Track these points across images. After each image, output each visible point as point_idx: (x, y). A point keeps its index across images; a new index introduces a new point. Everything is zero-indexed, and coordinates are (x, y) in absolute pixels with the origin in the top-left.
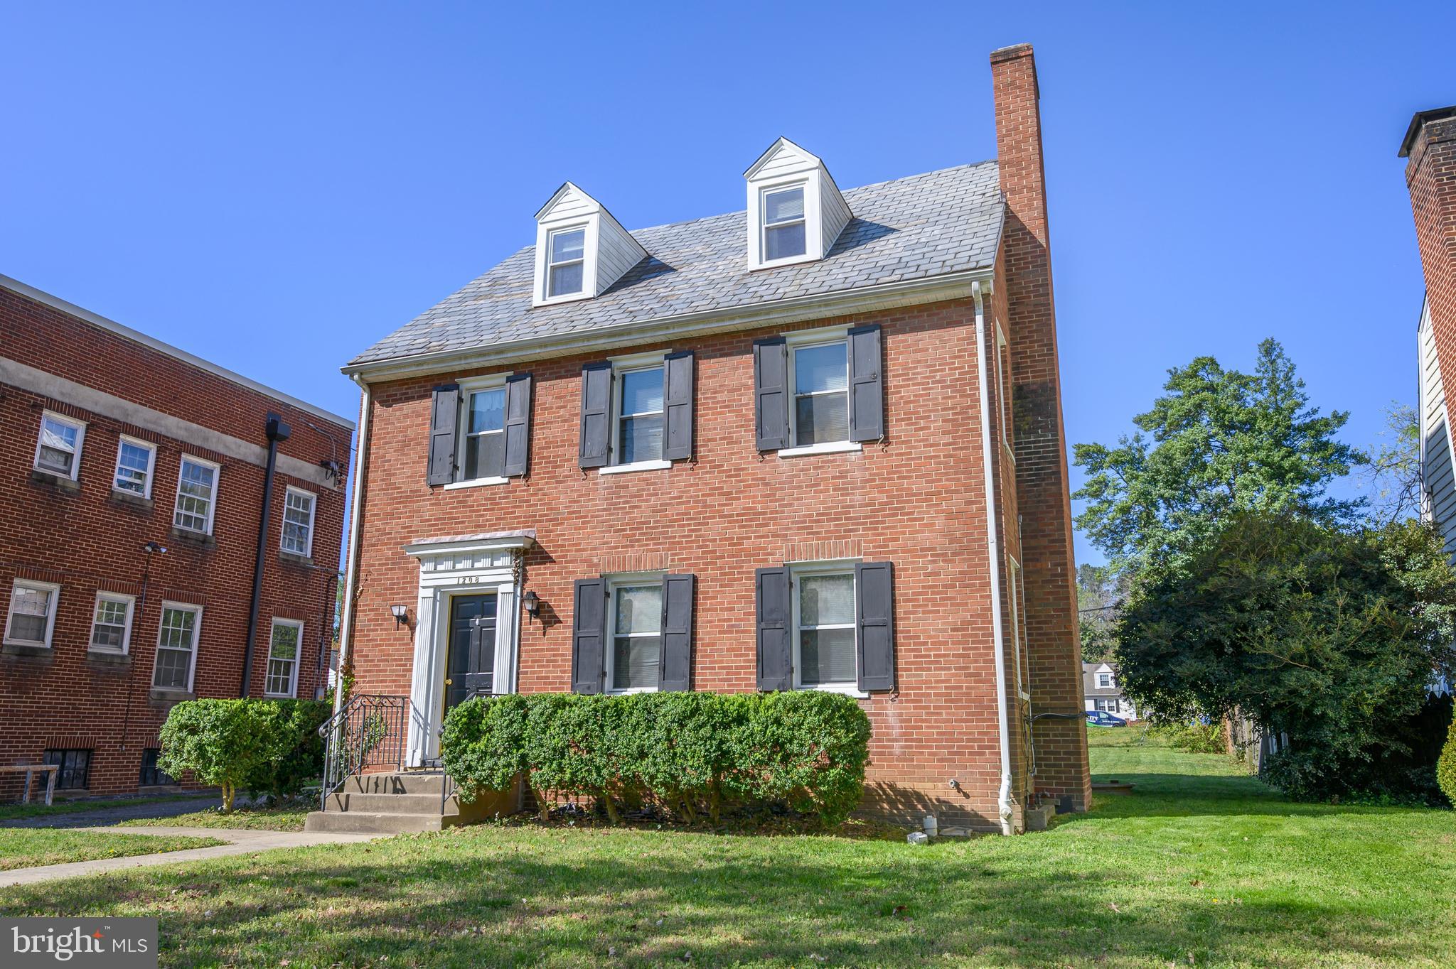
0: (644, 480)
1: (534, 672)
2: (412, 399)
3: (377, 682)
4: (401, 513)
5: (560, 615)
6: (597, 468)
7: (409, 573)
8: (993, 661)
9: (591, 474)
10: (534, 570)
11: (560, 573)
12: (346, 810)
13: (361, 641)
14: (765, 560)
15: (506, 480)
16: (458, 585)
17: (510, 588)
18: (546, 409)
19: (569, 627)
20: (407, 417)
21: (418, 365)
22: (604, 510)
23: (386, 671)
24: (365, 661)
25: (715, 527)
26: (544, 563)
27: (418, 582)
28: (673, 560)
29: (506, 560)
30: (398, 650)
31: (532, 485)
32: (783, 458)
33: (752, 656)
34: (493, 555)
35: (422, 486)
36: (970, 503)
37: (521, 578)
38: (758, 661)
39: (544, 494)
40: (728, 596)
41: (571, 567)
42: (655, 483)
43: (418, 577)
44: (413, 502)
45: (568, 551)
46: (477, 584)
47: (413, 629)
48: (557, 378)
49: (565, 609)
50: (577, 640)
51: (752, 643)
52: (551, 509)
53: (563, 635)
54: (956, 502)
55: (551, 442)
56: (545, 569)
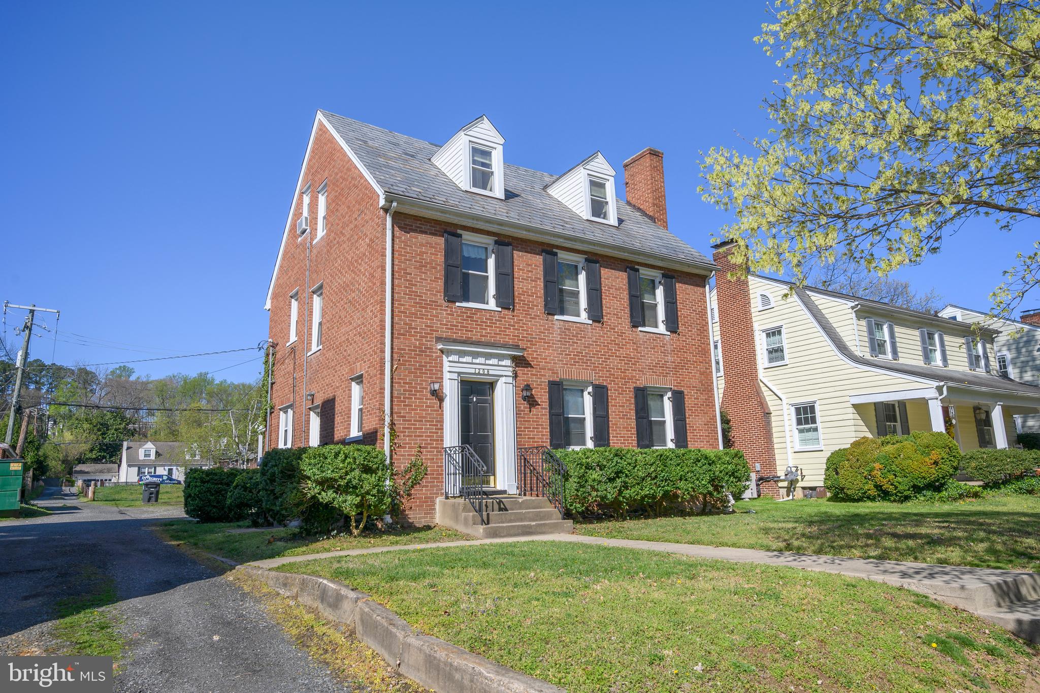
0: (578, 328)
1: (526, 435)
2: (425, 233)
3: (415, 436)
4: (424, 315)
5: (539, 401)
6: (554, 315)
7: (434, 360)
8: (718, 439)
9: (550, 317)
10: (521, 370)
11: (537, 375)
12: (488, 523)
13: (398, 405)
14: (636, 383)
15: (499, 309)
16: (475, 374)
17: (510, 380)
18: (521, 269)
19: (544, 408)
20: (422, 245)
21: (442, 212)
22: (559, 341)
23: (422, 428)
24: (403, 421)
25: (614, 362)
26: (527, 367)
27: (442, 367)
28: (595, 376)
29: (508, 362)
30: (429, 414)
31: (516, 316)
32: (640, 331)
33: (634, 431)
34: (501, 357)
35: (440, 299)
36: (706, 368)
37: (515, 376)
38: (638, 434)
39: (524, 324)
40: (621, 400)
41: (543, 372)
42: (584, 331)
43: (442, 364)
44: (433, 309)
45: (540, 362)
46: (488, 375)
47: (441, 400)
48: (526, 252)
49: (542, 396)
50: (551, 415)
51: (634, 424)
52: (529, 334)
53: (542, 414)
54: (701, 367)
55: (525, 292)
56: (528, 371)
